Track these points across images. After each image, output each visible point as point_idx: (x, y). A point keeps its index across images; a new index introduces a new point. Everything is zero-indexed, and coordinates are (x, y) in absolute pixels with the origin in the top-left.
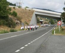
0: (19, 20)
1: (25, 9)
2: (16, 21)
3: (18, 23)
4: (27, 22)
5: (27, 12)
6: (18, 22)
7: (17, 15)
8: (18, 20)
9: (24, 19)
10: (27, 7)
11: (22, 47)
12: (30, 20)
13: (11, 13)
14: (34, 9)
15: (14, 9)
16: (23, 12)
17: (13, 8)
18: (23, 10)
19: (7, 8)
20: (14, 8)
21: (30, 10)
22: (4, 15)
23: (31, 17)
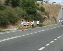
0: (47, 15)
1: (53, 4)
2: (44, 16)
3: (46, 18)
4: (54, 17)
5: (54, 7)
6: (46, 16)
7: (45, 10)
8: (45, 15)
9: (52, 14)
10: (54, 2)
11: (52, 41)
12: (58, 15)
13: (39, 8)
14: (61, 4)
15: (42, 5)
16: (51, 7)
17: (40, 3)
18: (51, 5)
19: (35, 4)
20: (42, 3)
21: (57, 5)
22: (32, 11)
23: (59, 12)
